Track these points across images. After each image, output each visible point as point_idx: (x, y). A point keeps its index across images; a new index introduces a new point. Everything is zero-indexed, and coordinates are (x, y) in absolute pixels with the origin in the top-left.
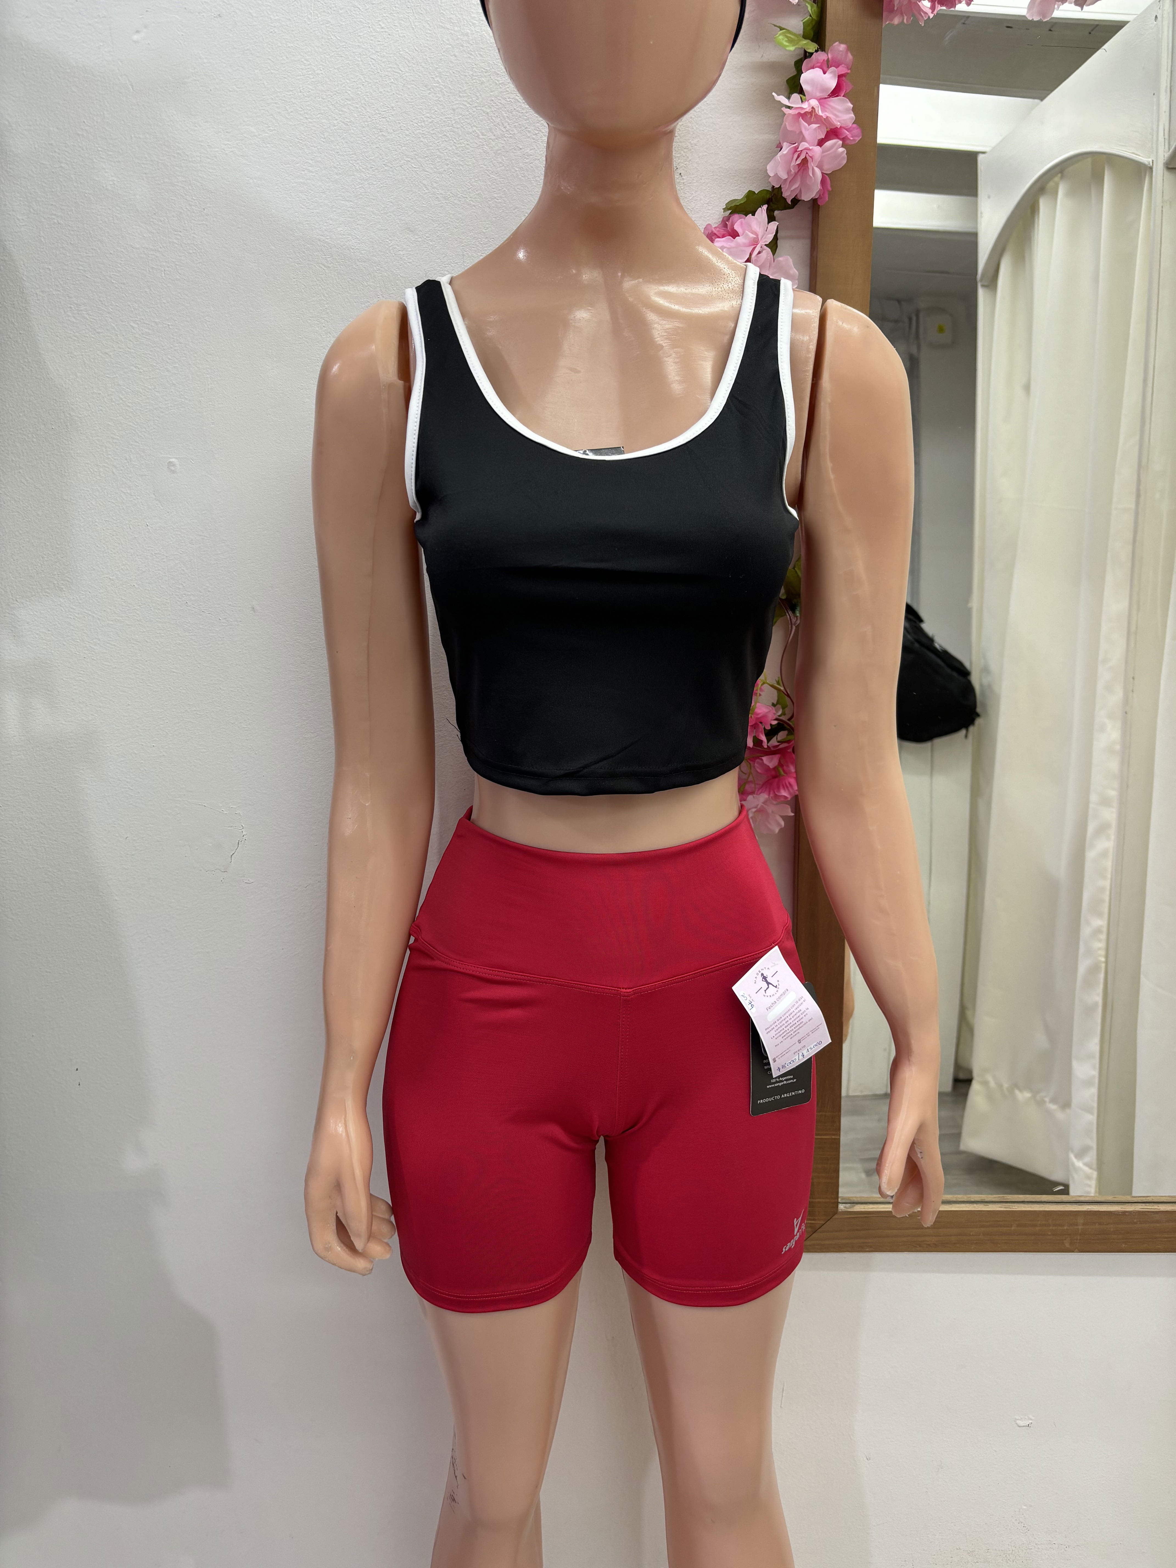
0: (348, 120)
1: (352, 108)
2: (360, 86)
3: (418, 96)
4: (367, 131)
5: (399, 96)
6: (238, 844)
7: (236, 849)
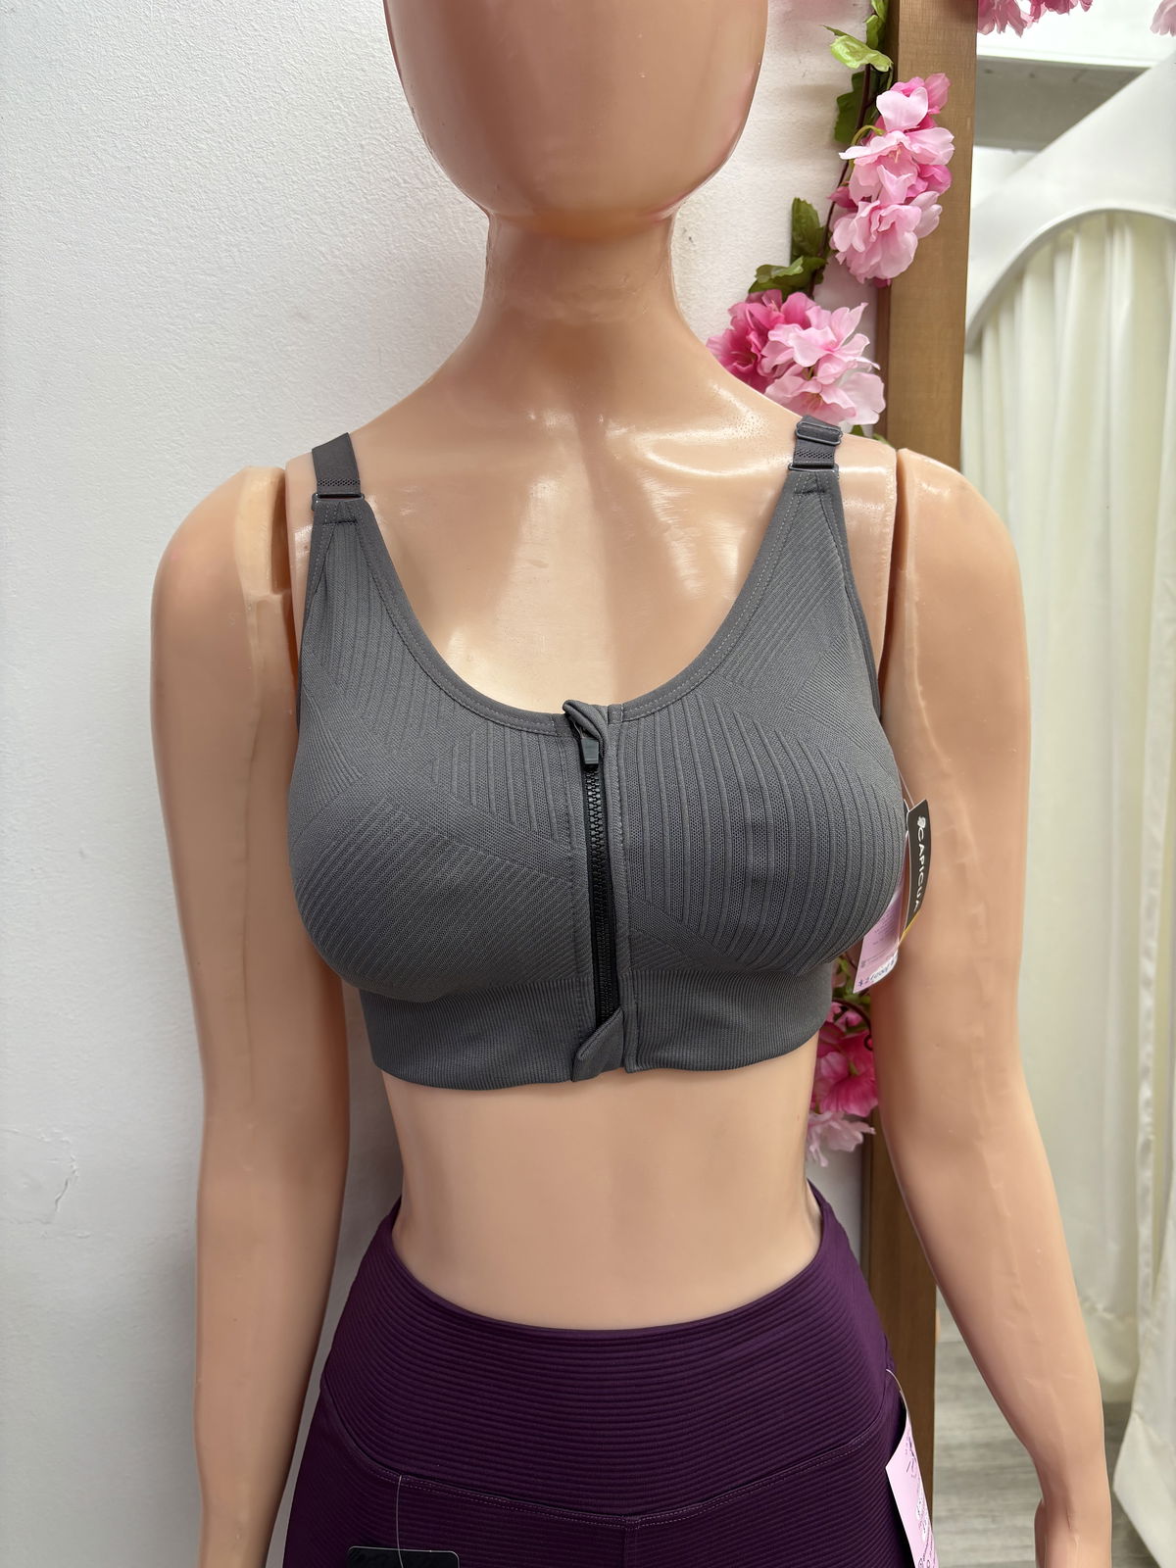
0: (207, 161)
1: (213, 144)
2: (224, 112)
3: (311, 127)
4: (235, 176)
5: (282, 127)
6: (66, 1184)
7: (64, 1191)
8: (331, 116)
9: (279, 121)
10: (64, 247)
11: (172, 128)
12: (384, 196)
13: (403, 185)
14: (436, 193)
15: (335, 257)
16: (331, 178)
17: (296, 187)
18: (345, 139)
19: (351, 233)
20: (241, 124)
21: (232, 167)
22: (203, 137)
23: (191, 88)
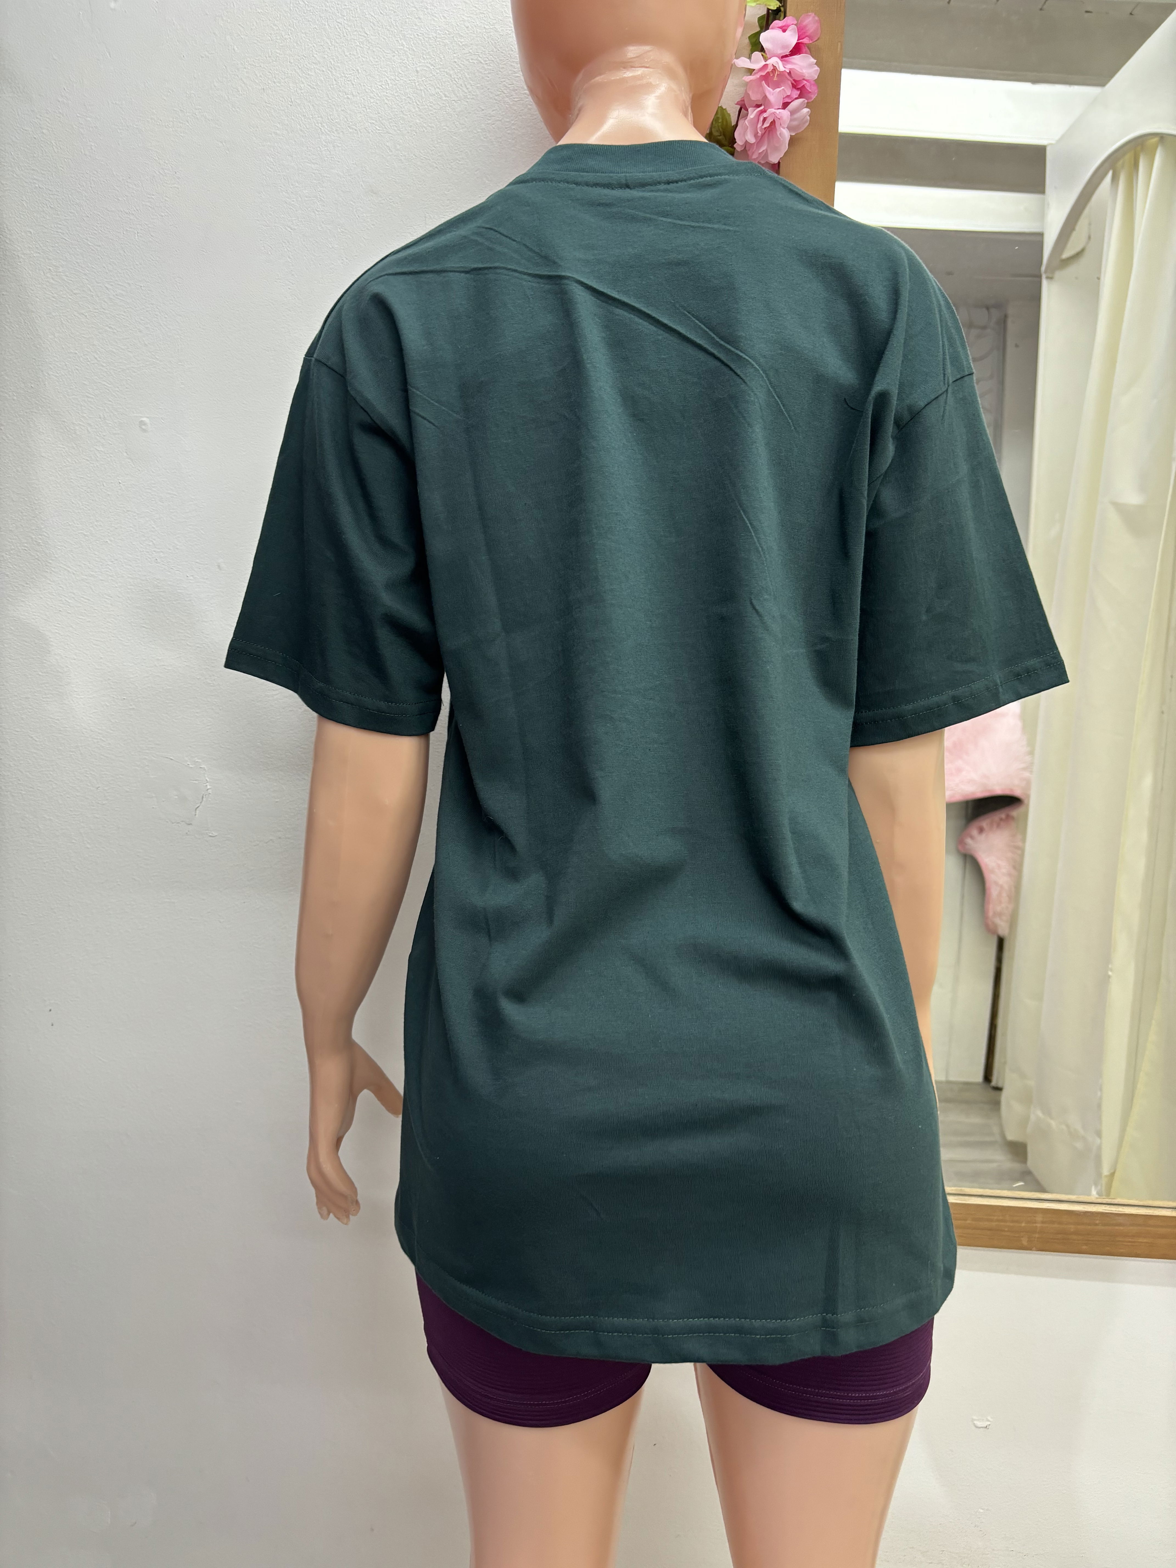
6: (203, 798)
7: (201, 803)
8: (397, 51)
10: (220, 144)
11: (292, 61)
12: (431, 106)
13: (444, 98)
14: (466, 103)
15: (398, 150)
16: (396, 94)
17: (372, 101)
18: (406, 67)
19: (409, 133)
20: (338, 57)
21: (331, 87)
22: (312, 67)
23: (305, 33)
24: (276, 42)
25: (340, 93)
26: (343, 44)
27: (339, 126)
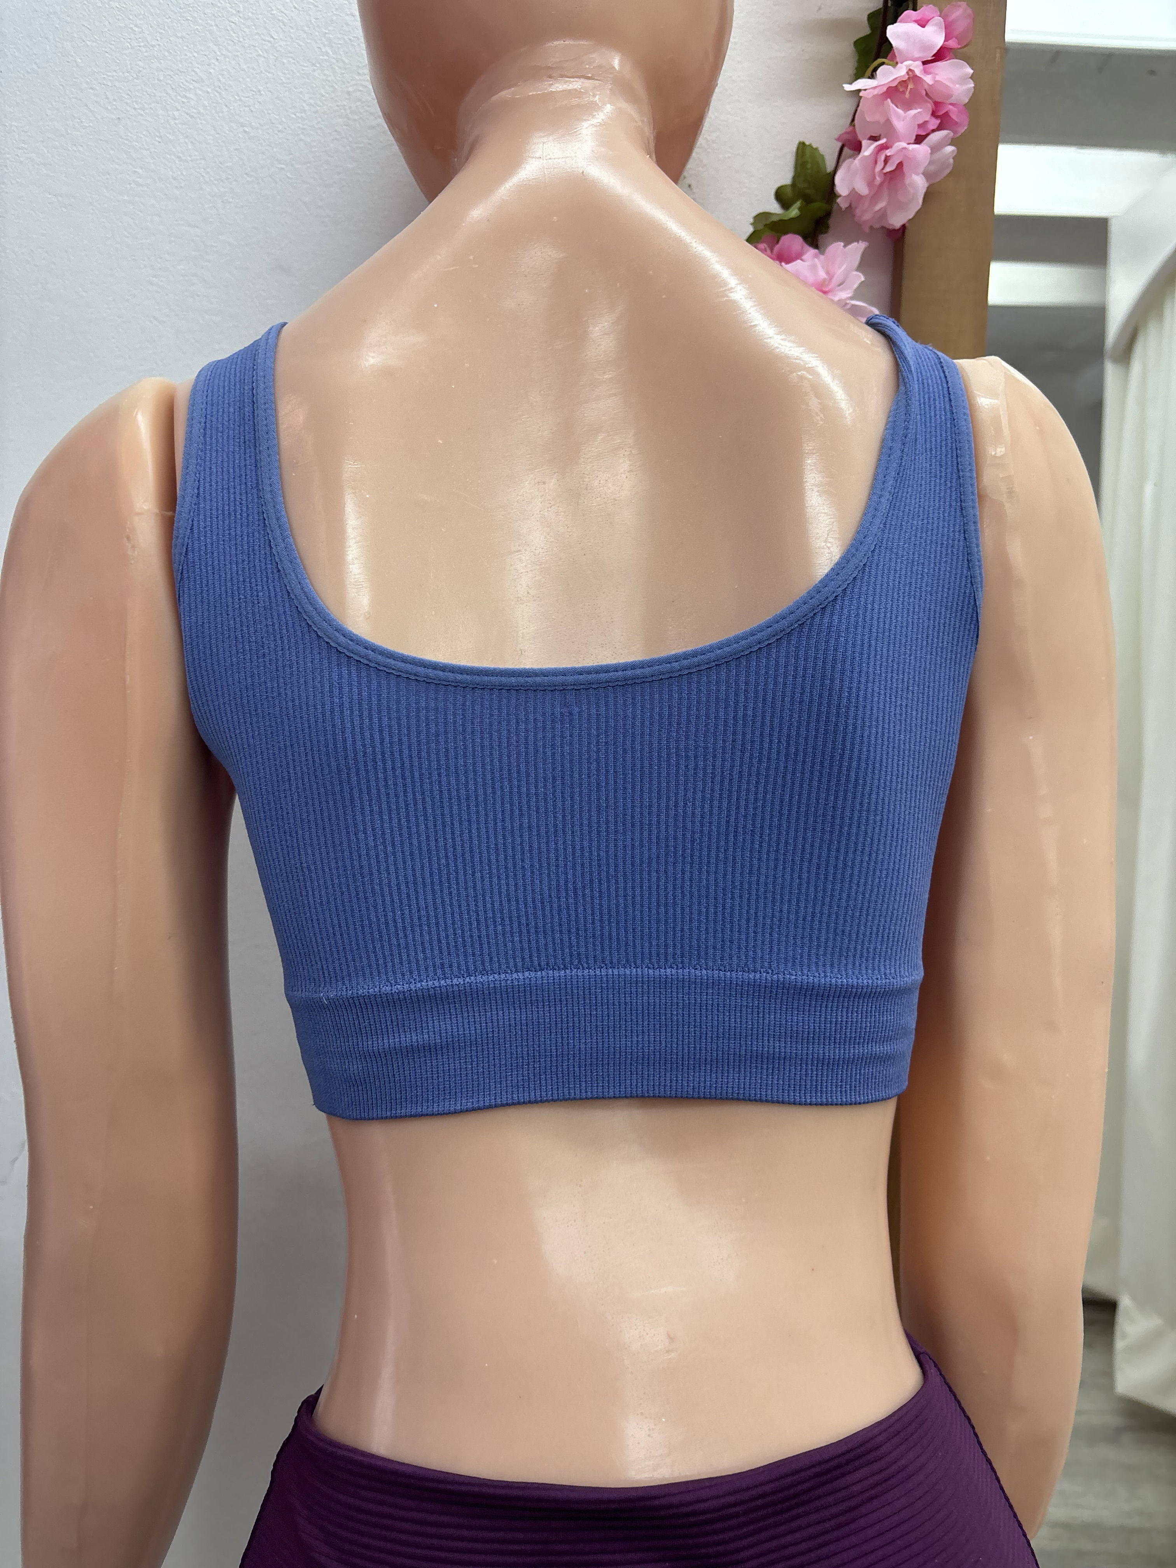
0: (194, 111)
1: (201, 93)
2: (213, 61)
3: (298, 74)
4: (222, 126)
5: (269, 75)
8: (319, 63)
9: (268, 69)
11: (162, 78)
15: (318, 208)
18: (332, 87)
19: (335, 182)
20: (229, 73)
21: (219, 117)
22: (192, 87)
23: (182, 38)
24: (139, 50)
25: (232, 124)
26: (239, 54)
27: (231, 173)
